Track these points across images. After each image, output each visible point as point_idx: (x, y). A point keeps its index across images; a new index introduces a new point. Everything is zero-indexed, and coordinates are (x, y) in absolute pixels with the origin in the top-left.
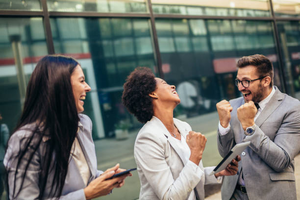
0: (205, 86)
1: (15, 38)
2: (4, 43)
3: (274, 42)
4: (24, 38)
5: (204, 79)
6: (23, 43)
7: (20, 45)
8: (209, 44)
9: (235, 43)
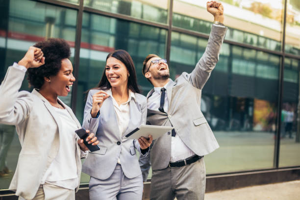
0: (216, 105)
1: (50, 20)
2: (40, 22)
3: (279, 75)
4: (58, 21)
5: (216, 98)
6: (56, 25)
7: (53, 27)
8: (230, 66)
9: (255, 70)
